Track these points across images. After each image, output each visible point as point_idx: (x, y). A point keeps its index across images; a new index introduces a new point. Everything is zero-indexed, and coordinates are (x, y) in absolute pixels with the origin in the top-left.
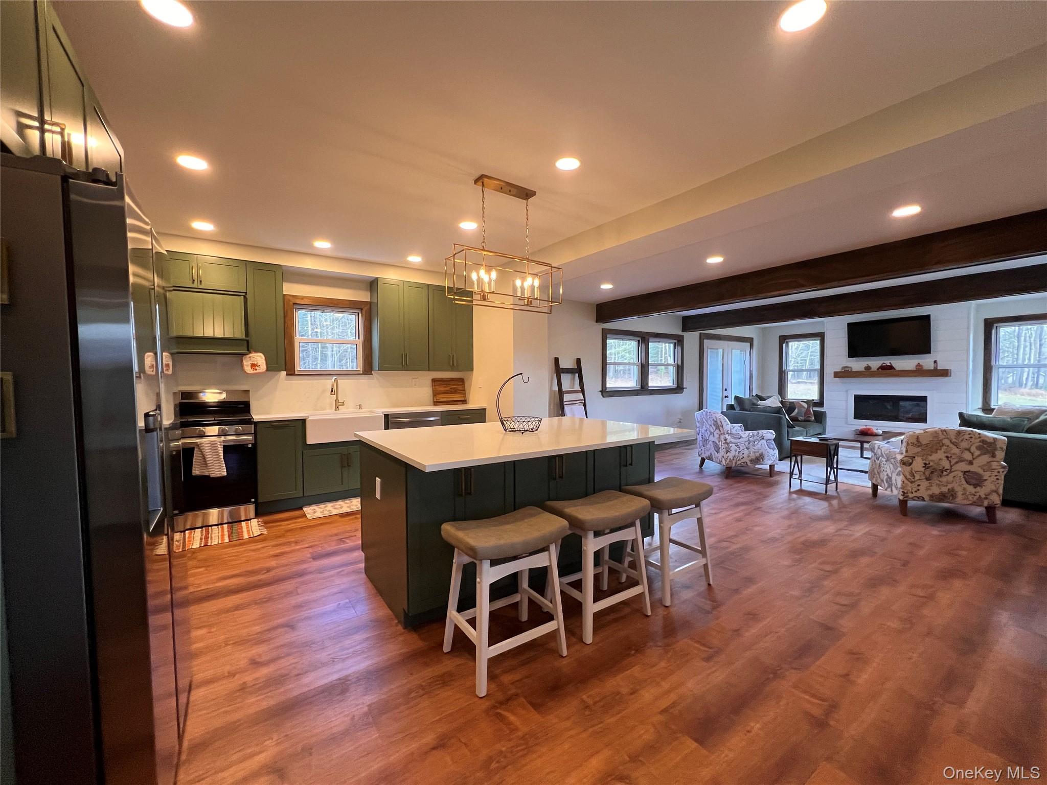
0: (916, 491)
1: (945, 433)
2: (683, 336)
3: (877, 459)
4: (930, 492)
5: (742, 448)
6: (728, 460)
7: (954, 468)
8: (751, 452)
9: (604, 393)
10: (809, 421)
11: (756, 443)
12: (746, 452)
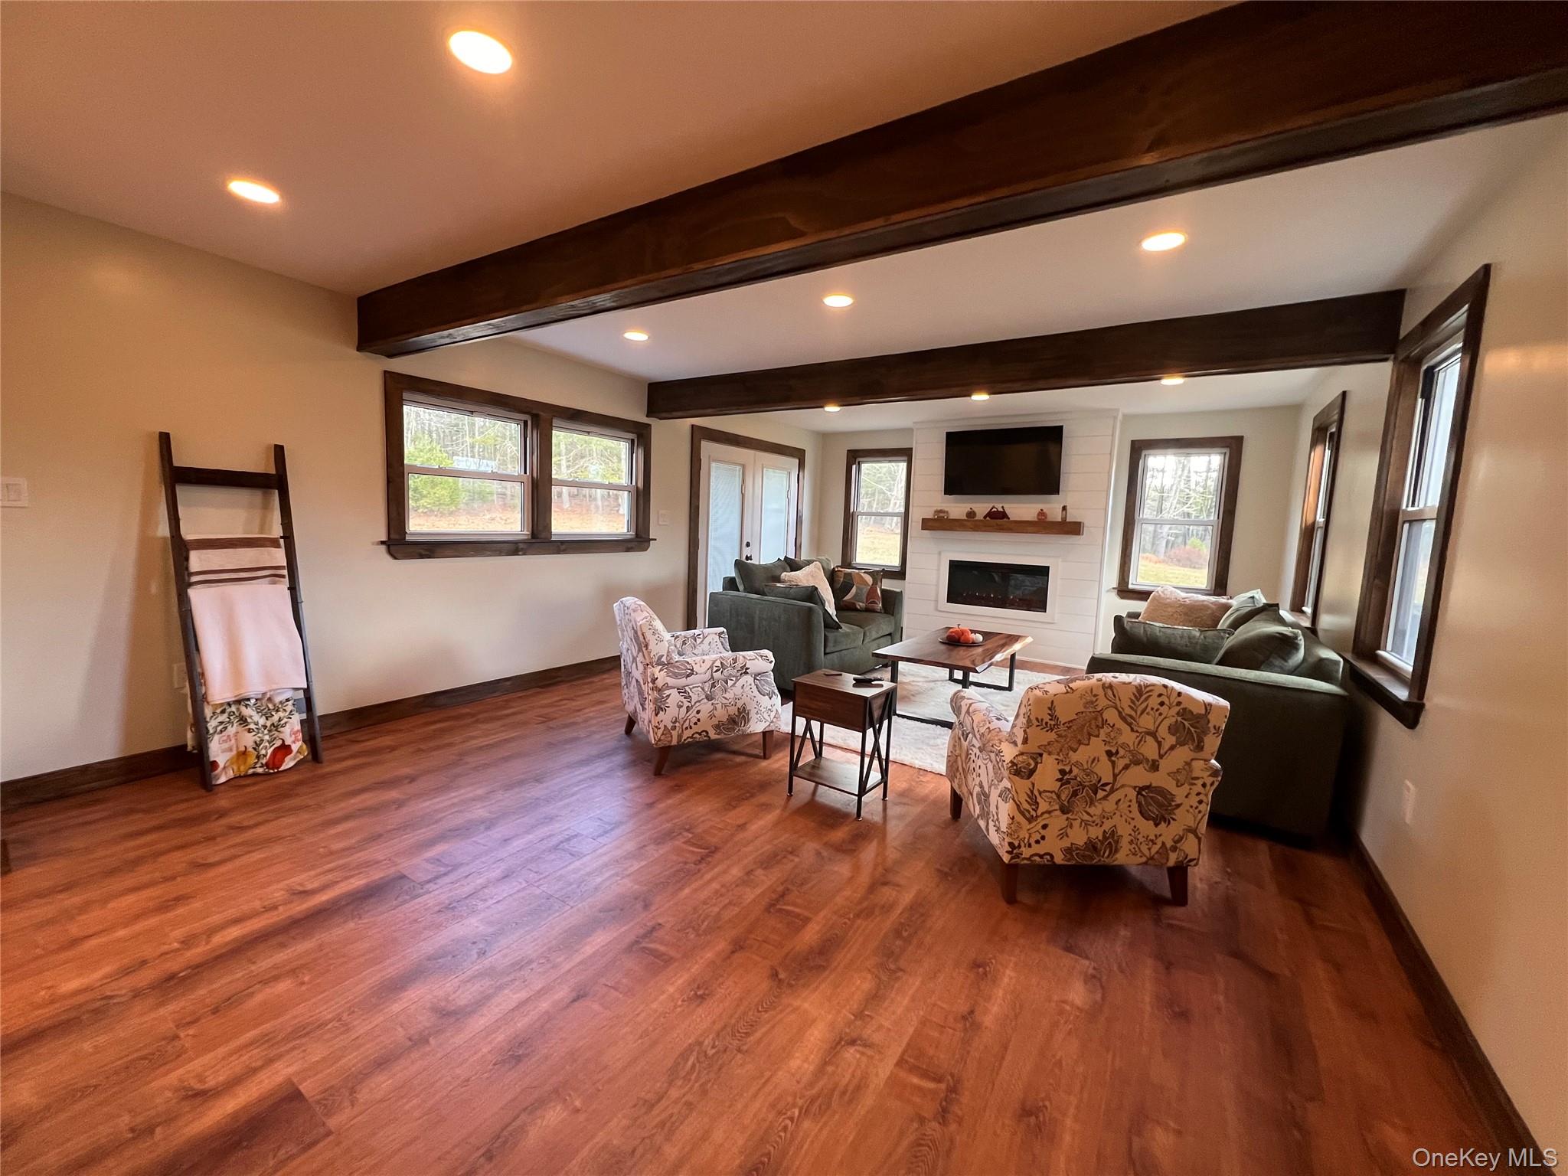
0: (1037, 842)
1: (1110, 693)
2: (650, 425)
3: (963, 735)
4: (1066, 843)
5: (694, 698)
6: (660, 732)
7: (1121, 780)
8: (719, 706)
9: (392, 548)
10: (874, 611)
11: (730, 683)
12: (706, 707)
